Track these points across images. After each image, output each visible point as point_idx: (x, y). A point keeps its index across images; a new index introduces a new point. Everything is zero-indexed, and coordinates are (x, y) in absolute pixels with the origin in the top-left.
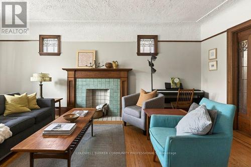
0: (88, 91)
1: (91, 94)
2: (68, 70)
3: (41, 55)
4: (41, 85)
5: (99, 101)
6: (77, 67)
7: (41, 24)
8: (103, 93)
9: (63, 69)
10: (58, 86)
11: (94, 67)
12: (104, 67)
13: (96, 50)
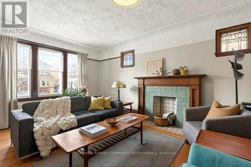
0: (156, 98)
1: (159, 101)
2: (138, 78)
3: (122, 67)
4: (119, 91)
5: (168, 109)
6: (145, 76)
7: (121, 44)
8: (171, 102)
9: (135, 78)
10: (133, 92)
11: (161, 74)
12: (171, 74)
13: (163, 57)
